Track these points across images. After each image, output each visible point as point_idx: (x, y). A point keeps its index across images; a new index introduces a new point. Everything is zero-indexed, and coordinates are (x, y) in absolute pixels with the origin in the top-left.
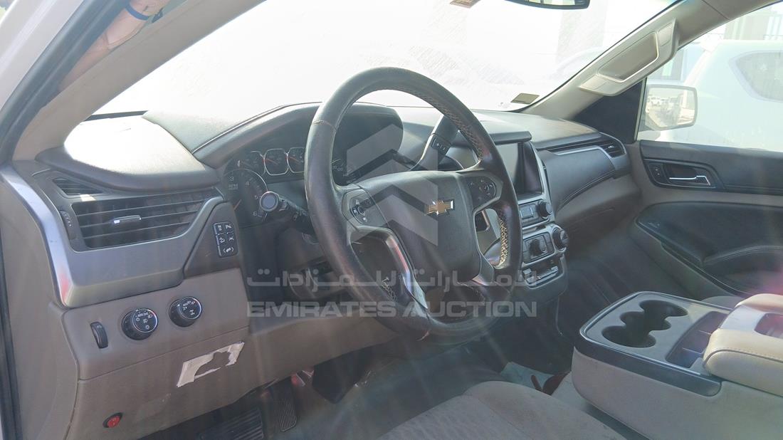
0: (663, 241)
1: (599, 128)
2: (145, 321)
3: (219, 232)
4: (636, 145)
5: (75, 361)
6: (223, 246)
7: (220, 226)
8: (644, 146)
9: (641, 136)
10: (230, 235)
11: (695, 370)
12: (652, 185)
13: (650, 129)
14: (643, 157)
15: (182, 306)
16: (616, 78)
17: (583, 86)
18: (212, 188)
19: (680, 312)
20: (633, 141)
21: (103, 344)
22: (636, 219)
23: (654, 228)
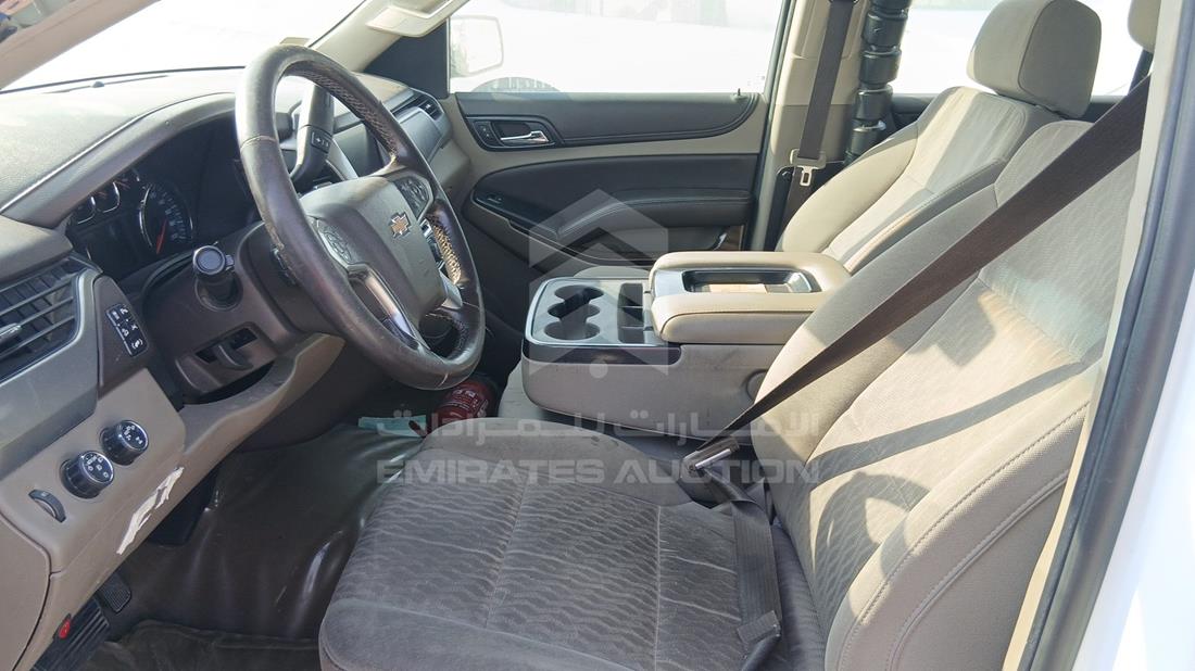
0: (509, 218)
1: (409, 84)
2: (99, 468)
3: (117, 322)
4: (451, 100)
5: (40, 550)
6: (131, 340)
7: (115, 313)
8: (463, 101)
9: (456, 85)
10: (131, 323)
11: (649, 342)
12: (482, 150)
13: (462, 76)
14: (464, 116)
15: (124, 436)
16: (417, 10)
17: (372, 23)
18: (66, 260)
19: (595, 293)
20: (447, 95)
21: (61, 518)
22: (471, 197)
23: (496, 204)
